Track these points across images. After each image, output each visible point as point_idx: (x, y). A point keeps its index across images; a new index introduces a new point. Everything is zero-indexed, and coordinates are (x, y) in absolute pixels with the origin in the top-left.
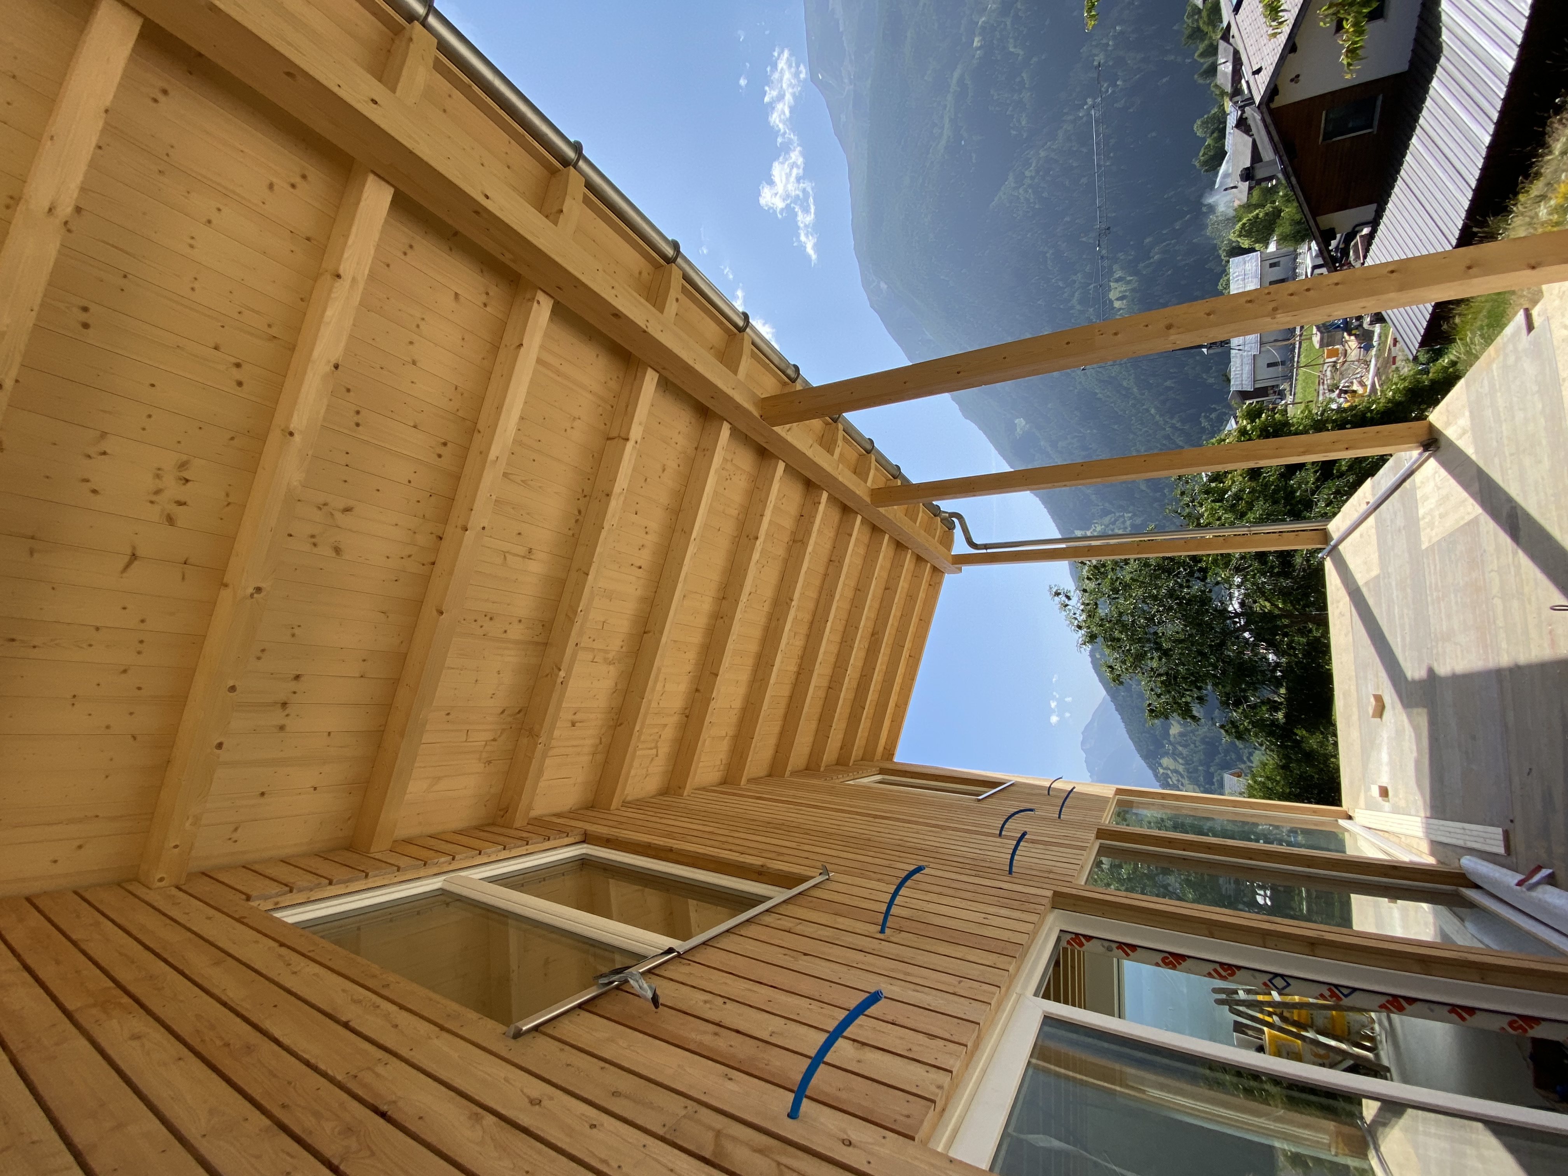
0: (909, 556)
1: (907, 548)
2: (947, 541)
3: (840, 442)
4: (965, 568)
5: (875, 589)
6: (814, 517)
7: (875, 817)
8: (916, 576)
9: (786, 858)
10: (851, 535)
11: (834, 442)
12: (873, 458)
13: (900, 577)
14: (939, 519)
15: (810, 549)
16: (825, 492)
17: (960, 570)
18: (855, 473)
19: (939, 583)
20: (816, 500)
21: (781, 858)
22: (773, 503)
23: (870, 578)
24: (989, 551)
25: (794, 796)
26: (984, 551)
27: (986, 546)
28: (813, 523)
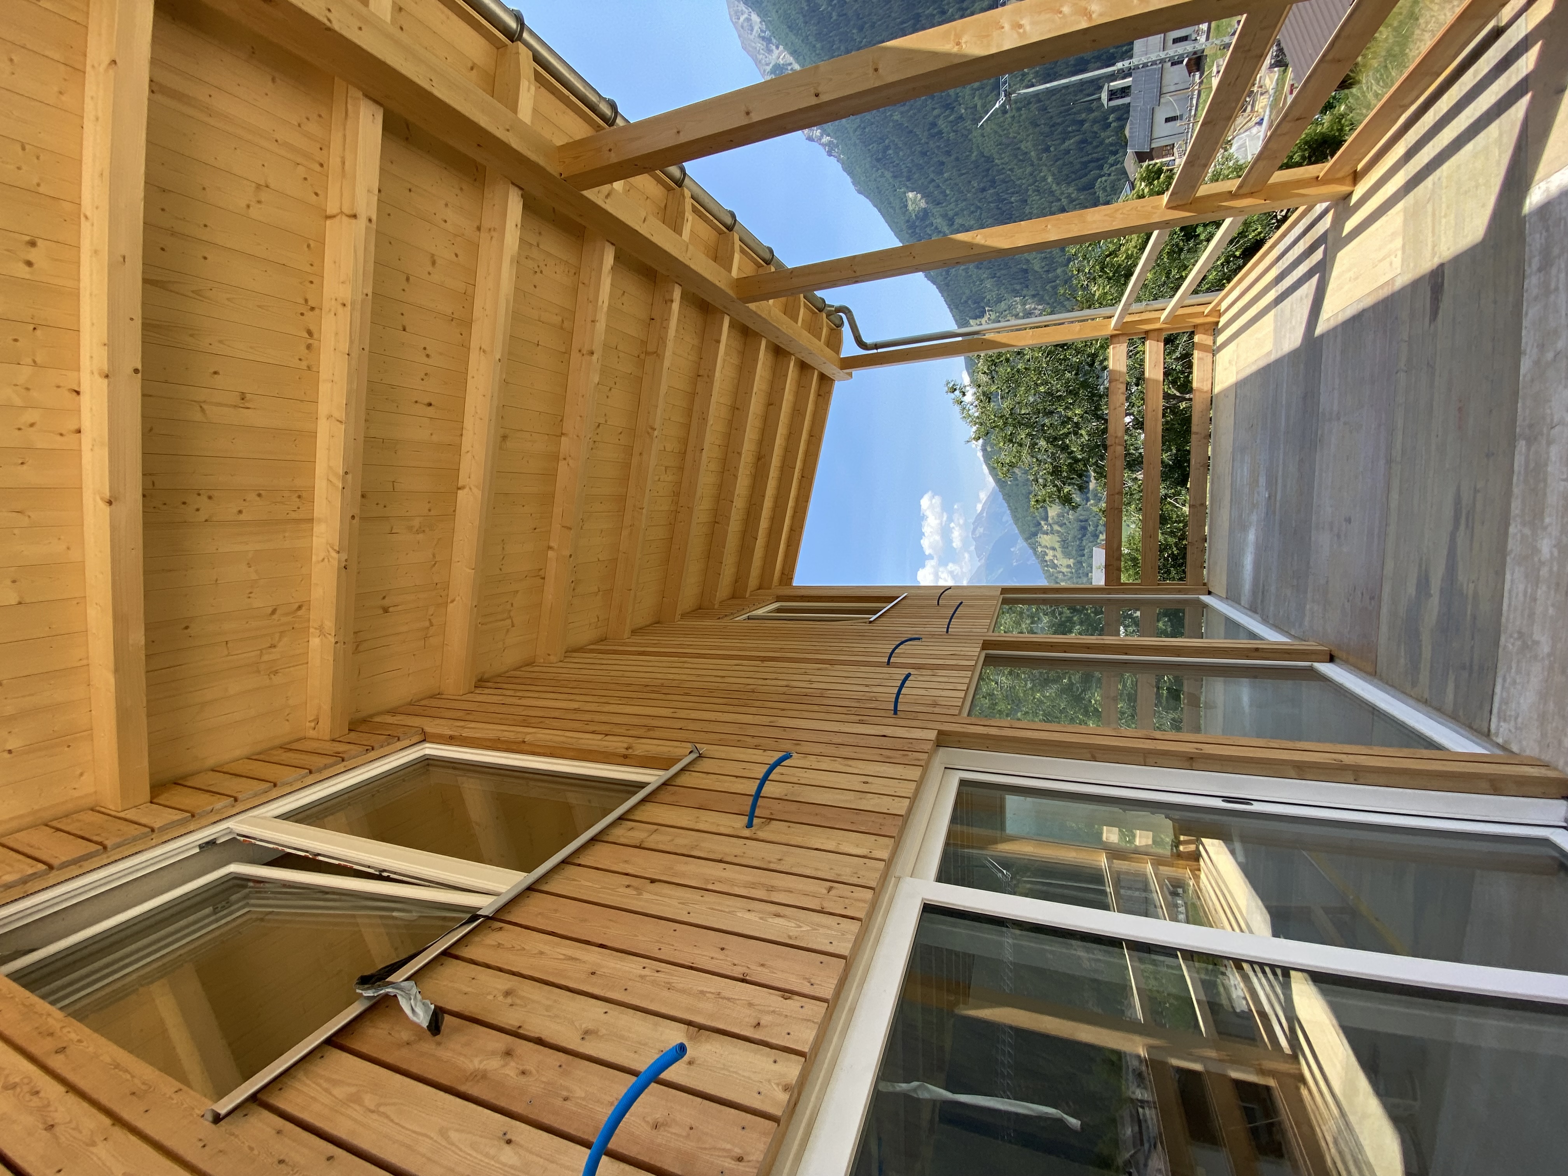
0: (792, 364)
1: (790, 354)
2: (834, 343)
3: (689, 215)
4: (857, 373)
5: (756, 405)
6: (668, 320)
7: (764, 659)
8: (801, 388)
9: (657, 734)
10: (718, 342)
11: (681, 215)
12: (736, 237)
13: (784, 389)
14: (824, 315)
15: (667, 363)
16: (677, 286)
17: (850, 375)
18: (715, 259)
19: (829, 393)
20: (667, 297)
21: (651, 734)
22: (606, 304)
23: (748, 392)
24: (880, 350)
25: (681, 646)
26: (875, 351)
27: (876, 346)
28: (666, 329)
